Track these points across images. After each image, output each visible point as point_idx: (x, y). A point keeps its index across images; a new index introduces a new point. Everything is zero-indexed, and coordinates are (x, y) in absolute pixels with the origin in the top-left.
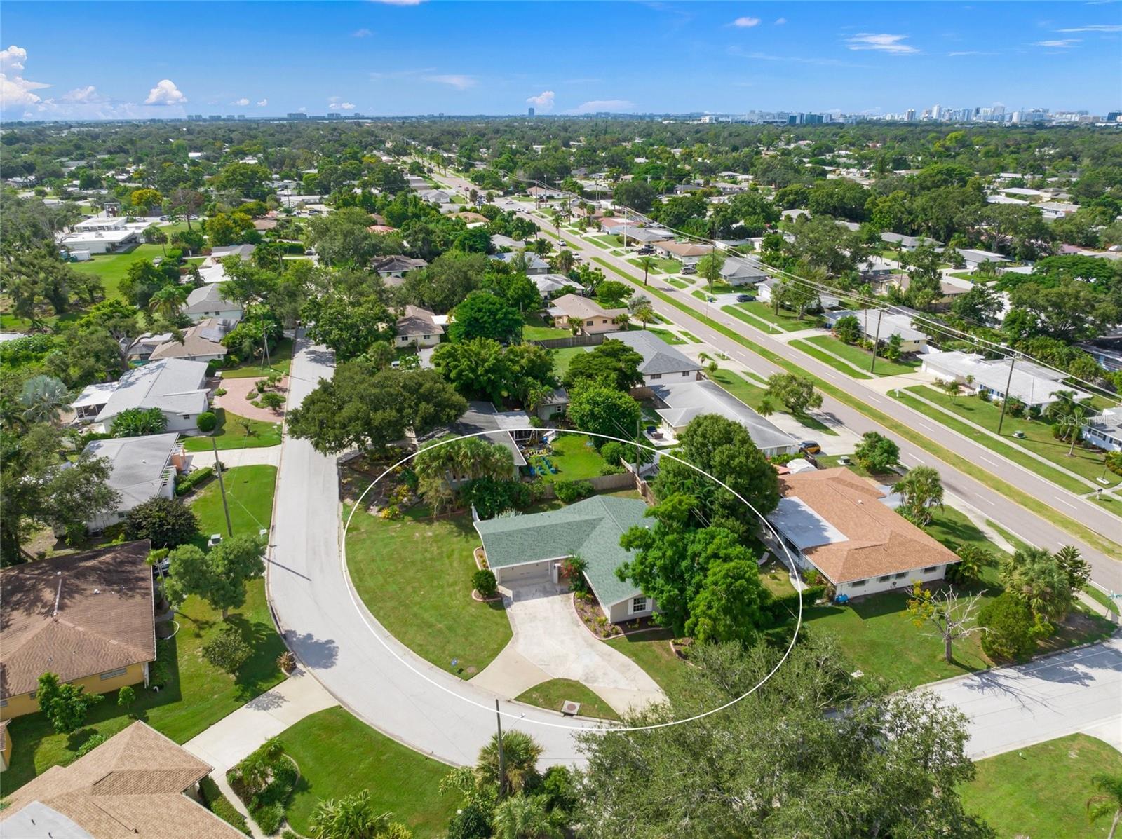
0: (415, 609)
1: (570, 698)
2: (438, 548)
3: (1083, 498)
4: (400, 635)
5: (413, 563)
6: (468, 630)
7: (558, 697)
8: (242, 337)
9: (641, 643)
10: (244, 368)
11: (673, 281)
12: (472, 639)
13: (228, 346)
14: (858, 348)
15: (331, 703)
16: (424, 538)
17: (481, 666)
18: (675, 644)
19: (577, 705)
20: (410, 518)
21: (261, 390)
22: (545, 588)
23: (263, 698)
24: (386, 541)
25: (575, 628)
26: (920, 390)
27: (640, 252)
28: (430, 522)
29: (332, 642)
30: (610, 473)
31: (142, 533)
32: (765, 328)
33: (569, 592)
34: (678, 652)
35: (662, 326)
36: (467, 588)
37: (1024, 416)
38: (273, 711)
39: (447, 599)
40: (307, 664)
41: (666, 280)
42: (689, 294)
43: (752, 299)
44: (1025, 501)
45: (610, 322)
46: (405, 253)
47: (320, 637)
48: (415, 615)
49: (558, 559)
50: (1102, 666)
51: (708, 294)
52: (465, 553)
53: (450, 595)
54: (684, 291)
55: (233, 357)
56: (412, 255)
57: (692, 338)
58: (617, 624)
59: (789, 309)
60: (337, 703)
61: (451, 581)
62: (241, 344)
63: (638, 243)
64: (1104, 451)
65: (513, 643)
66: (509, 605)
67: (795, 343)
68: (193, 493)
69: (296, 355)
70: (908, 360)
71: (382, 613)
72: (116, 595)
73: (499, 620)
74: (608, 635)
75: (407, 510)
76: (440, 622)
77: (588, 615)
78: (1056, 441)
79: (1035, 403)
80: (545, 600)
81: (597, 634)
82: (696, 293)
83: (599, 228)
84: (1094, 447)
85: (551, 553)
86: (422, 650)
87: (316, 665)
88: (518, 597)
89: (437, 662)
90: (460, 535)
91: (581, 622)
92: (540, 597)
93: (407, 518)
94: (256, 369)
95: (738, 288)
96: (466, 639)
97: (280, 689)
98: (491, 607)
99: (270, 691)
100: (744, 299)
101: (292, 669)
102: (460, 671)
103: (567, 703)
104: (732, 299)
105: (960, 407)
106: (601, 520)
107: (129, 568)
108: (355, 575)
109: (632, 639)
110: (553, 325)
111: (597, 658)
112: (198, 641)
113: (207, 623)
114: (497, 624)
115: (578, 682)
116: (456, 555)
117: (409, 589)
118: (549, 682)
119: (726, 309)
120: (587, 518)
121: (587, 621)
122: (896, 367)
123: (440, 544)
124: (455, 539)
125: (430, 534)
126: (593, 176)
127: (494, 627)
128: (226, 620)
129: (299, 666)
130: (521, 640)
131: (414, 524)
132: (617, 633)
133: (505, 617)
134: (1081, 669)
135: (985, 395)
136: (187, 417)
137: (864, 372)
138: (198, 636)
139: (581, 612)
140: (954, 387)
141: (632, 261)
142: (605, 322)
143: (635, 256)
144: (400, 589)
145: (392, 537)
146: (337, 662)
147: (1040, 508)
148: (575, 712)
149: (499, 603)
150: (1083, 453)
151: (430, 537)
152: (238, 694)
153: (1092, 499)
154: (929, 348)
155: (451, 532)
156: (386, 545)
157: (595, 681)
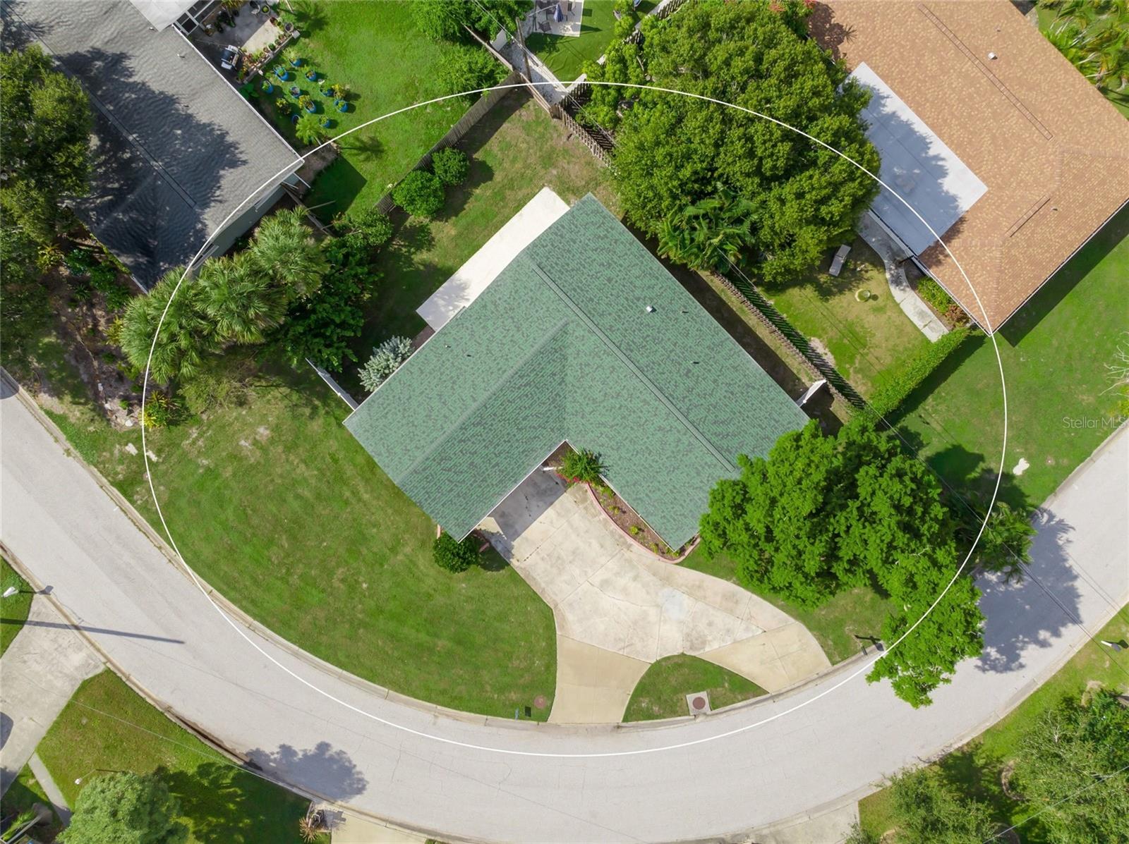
1: (690, 689)
2: (306, 463)
5: (297, 522)
7: (675, 693)
16: (264, 448)
17: (547, 686)
19: (703, 695)
24: (210, 488)
29: (326, 746)
40: (331, 798)
47: (302, 744)
49: (541, 462)
60: (424, 837)
61: (387, 537)
66: (509, 551)
81: (663, 554)
85: (528, 455)
87: (344, 793)
88: (512, 527)
89: (486, 708)
102: (528, 709)
103: (690, 698)
111: (686, 601)
114: (518, 600)
116: (348, 469)
118: (648, 673)
123: (301, 452)
125: (263, 430)
129: (325, 806)
130: (570, 617)
139: (618, 514)
145: (211, 473)
148: (707, 707)
151: (271, 440)
157: (704, 643)
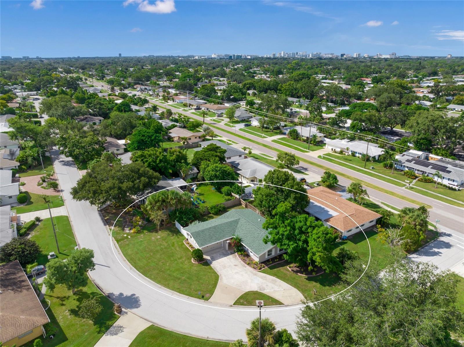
0: (168, 272)
1: (258, 299)
2: (166, 243)
3: (404, 188)
4: (167, 286)
5: (157, 251)
6: (197, 277)
7: (252, 300)
8: (27, 156)
9: (276, 269)
10: (30, 171)
11: (214, 120)
12: (201, 281)
13: (20, 162)
14: (299, 141)
15: (149, 324)
16: (157, 239)
17: (212, 293)
18: (290, 267)
19: (262, 301)
20: (147, 231)
21: (44, 181)
22: (223, 253)
23: (111, 329)
24: (139, 243)
25: (245, 268)
26: (329, 155)
27: (195, 109)
28: (157, 231)
29: (134, 295)
30: (229, 200)
31: (12, 258)
32: (261, 136)
33: (234, 253)
34: (292, 270)
35: (219, 138)
36: (188, 259)
37: (370, 161)
38: (120, 334)
39: (181, 265)
40: (127, 308)
41: (211, 120)
42: (223, 125)
43: (250, 125)
44: (386, 192)
45: (198, 138)
46: (91, 114)
47: (127, 293)
48: (169, 275)
49: (227, 239)
50: (442, 248)
51: (231, 124)
52: (180, 243)
53: (182, 263)
54: (220, 124)
55: (23, 167)
56: (94, 115)
57: (233, 142)
58: (262, 263)
59: (266, 128)
60: (151, 324)
61: (179, 257)
62: (27, 160)
63: (193, 106)
64: (402, 171)
65: (221, 280)
66: (211, 263)
67: (274, 141)
68: (28, 234)
69: (54, 163)
70: (320, 144)
71: (153, 277)
72: (12, 292)
73: (210, 271)
74: (260, 269)
75: (143, 228)
76: (183, 276)
77: (248, 262)
78: (385, 169)
79: (374, 155)
80: (225, 258)
81: (255, 269)
82: (226, 124)
83: (173, 100)
84: (398, 170)
85: (224, 236)
86: (180, 291)
87: (131, 307)
88: (213, 259)
89: (190, 295)
90: (173, 235)
91: (246, 265)
92: (222, 257)
93: (145, 231)
94: (36, 171)
95: (243, 121)
96: (199, 282)
97: (119, 323)
98: (203, 265)
99: (114, 325)
100: (246, 125)
101: (120, 312)
102: (203, 297)
103: (257, 301)
104: (242, 126)
105: (346, 159)
106: (239, 219)
107: (13, 277)
108: (131, 261)
109: (271, 268)
110: (173, 141)
111: (260, 280)
112: (64, 307)
113: (65, 297)
114: (210, 272)
115: (257, 291)
116: (176, 245)
117: (161, 264)
118: (245, 294)
119: (241, 129)
120: (232, 219)
121: (248, 264)
122: (316, 147)
123: (166, 241)
124: (172, 238)
125: (159, 237)
126: (160, 80)
127: (209, 274)
128: (74, 294)
129: (123, 309)
130: (224, 278)
131: (149, 233)
132: (264, 267)
133: (211, 268)
134: (436, 250)
135: (354, 154)
136: (10, 197)
137: (305, 150)
138: (63, 305)
139: (244, 261)
140: (341, 152)
141: (193, 113)
142: (196, 138)
143: (193, 111)
144: (156, 264)
145: (141, 241)
146: (142, 304)
147: (393, 194)
148: (262, 304)
149: (207, 263)
150: (396, 172)
151: (160, 238)
152: (98, 330)
153: (407, 188)
154: (326, 139)
155: (169, 235)
156: (140, 245)
157: (264, 289)
